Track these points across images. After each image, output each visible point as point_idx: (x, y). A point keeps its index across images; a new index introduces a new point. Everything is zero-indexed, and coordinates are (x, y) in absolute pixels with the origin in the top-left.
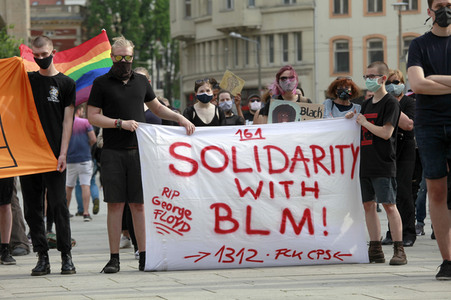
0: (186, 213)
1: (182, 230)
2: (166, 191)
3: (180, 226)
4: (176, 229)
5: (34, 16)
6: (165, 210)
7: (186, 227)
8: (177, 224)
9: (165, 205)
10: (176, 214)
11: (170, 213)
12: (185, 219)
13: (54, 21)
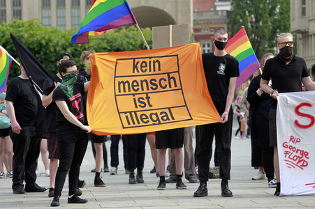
0: (305, 154)
1: (303, 165)
2: (292, 138)
3: (301, 163)
4: (299, 165)
5: (195, 18)
6: (292, 152)
7: (305, 164)
8: (299, 161)
9: (291, 148)
10: (298, 154)
11: (295, 154)
12: (304, 158)
13: (209, 22)
